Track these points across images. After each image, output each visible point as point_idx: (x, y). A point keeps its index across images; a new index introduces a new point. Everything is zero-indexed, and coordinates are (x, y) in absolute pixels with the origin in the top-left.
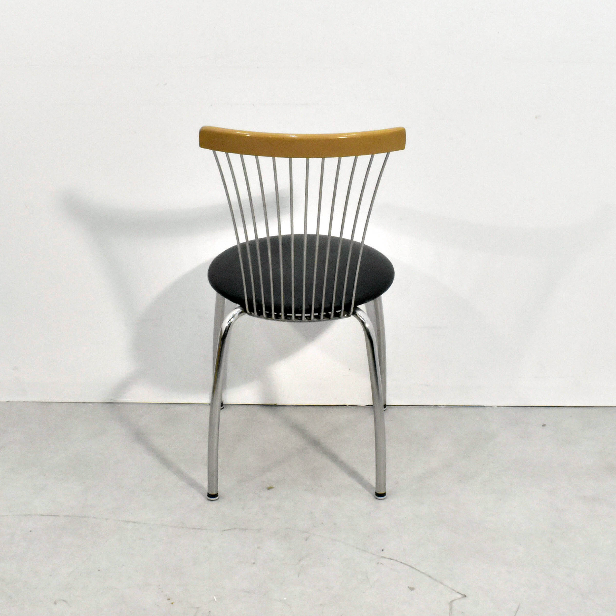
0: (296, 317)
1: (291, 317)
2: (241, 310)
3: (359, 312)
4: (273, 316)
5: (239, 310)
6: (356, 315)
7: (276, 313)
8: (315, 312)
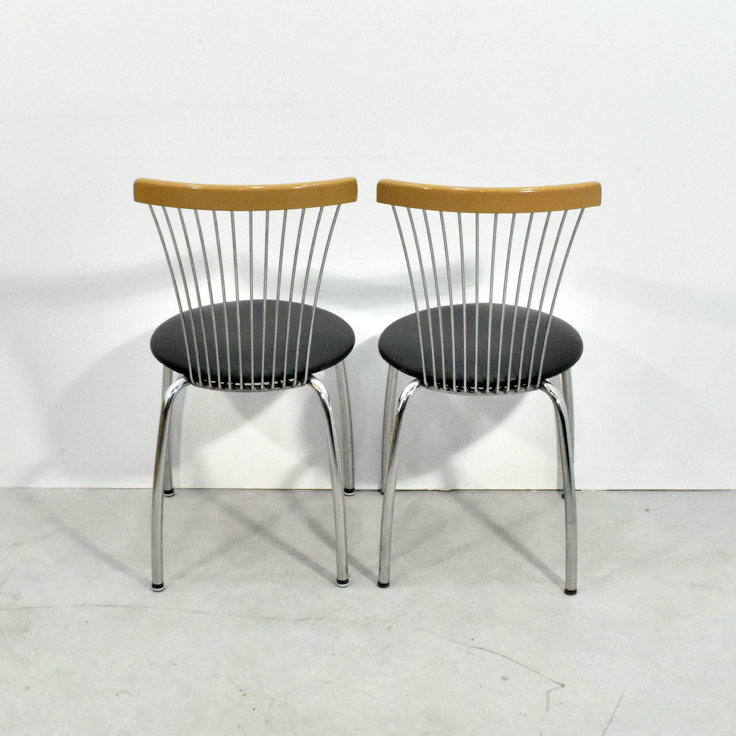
0: (245, 387)
1: (239, 387)
2: (186, 380)
3: (313, 381)
4: (220, 386)
5: (183, 380)
6: (311, 384)
7: (223, 383)
8: (265, 381)
